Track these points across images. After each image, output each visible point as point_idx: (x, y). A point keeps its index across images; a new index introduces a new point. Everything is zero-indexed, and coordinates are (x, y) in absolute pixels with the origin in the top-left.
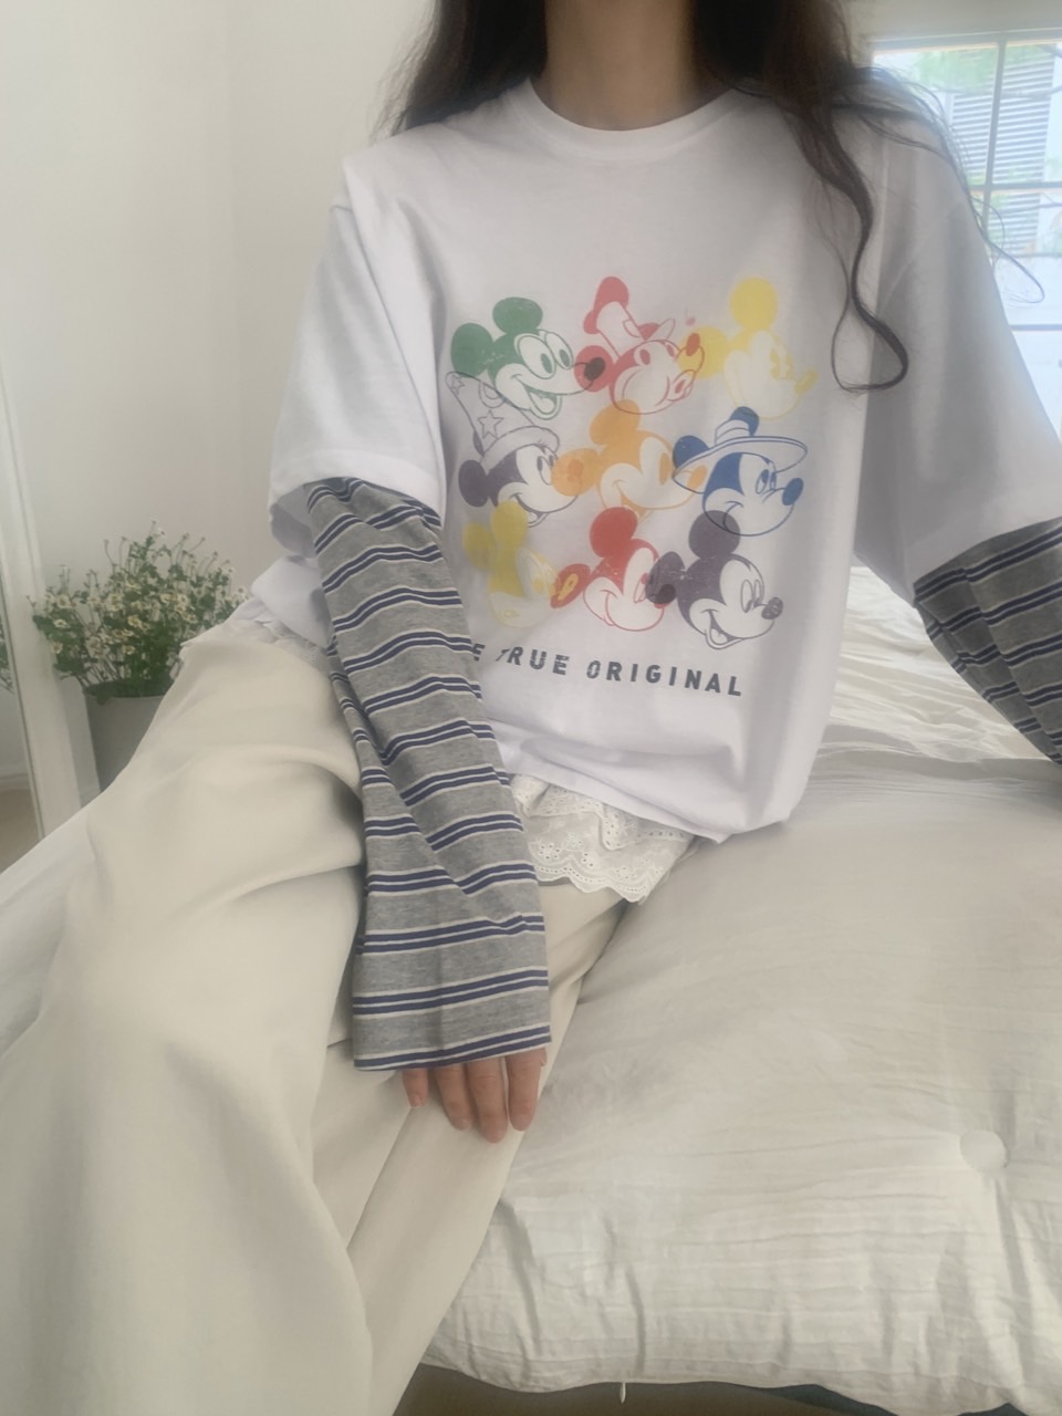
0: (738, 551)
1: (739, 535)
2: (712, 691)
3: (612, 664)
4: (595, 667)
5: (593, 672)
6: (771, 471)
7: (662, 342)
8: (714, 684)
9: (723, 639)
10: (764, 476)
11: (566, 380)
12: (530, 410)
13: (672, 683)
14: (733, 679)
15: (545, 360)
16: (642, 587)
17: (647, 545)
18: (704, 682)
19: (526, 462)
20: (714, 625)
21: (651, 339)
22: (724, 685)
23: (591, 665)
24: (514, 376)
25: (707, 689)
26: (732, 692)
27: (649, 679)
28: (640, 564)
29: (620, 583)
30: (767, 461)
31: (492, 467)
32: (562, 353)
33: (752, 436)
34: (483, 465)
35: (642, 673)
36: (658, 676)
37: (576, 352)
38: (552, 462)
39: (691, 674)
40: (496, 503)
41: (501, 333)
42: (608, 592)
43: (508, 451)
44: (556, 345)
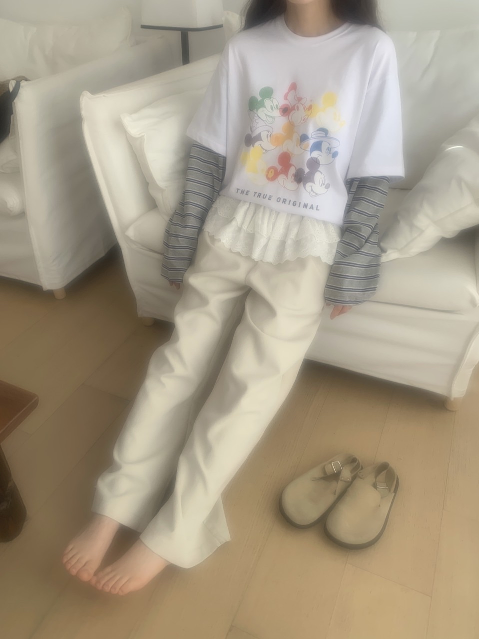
0: (319, 169)
1: (319, 164)
2: (311, 209)
3: (284, 199)
7: (302, 105)
8: (312, 207)
9: (314, 194)
10: (328, 148)
11: (277, 113)
12: (266, 121)
13: (299, 206)
14: (317, 206)
15: (271, 106)
16: (293, 178)
17: (293, 165)
18: (309, 206)
19: (264, 135)
20: (312, 190)
21: (299, 102)
22: (315, 207)
23: (278, 199)
24: (262, 111)
25: (310, 208)
26: (317, 209)
27: (293, 205)
28: (292, 171)
29: (287, 177)
30: (330, 144)
31: (254, 136)
32: (277, 105)
33: (326, 136)
34: (251, 135)
35: (292, 203)
36: (296, 204)
37: (280, 105)
38: (270, 136)
39: (305, 204)
40: (253, 146)
41: (261, 99)
42: (284, 179)
43: (259, 132)
44: (275, 103)
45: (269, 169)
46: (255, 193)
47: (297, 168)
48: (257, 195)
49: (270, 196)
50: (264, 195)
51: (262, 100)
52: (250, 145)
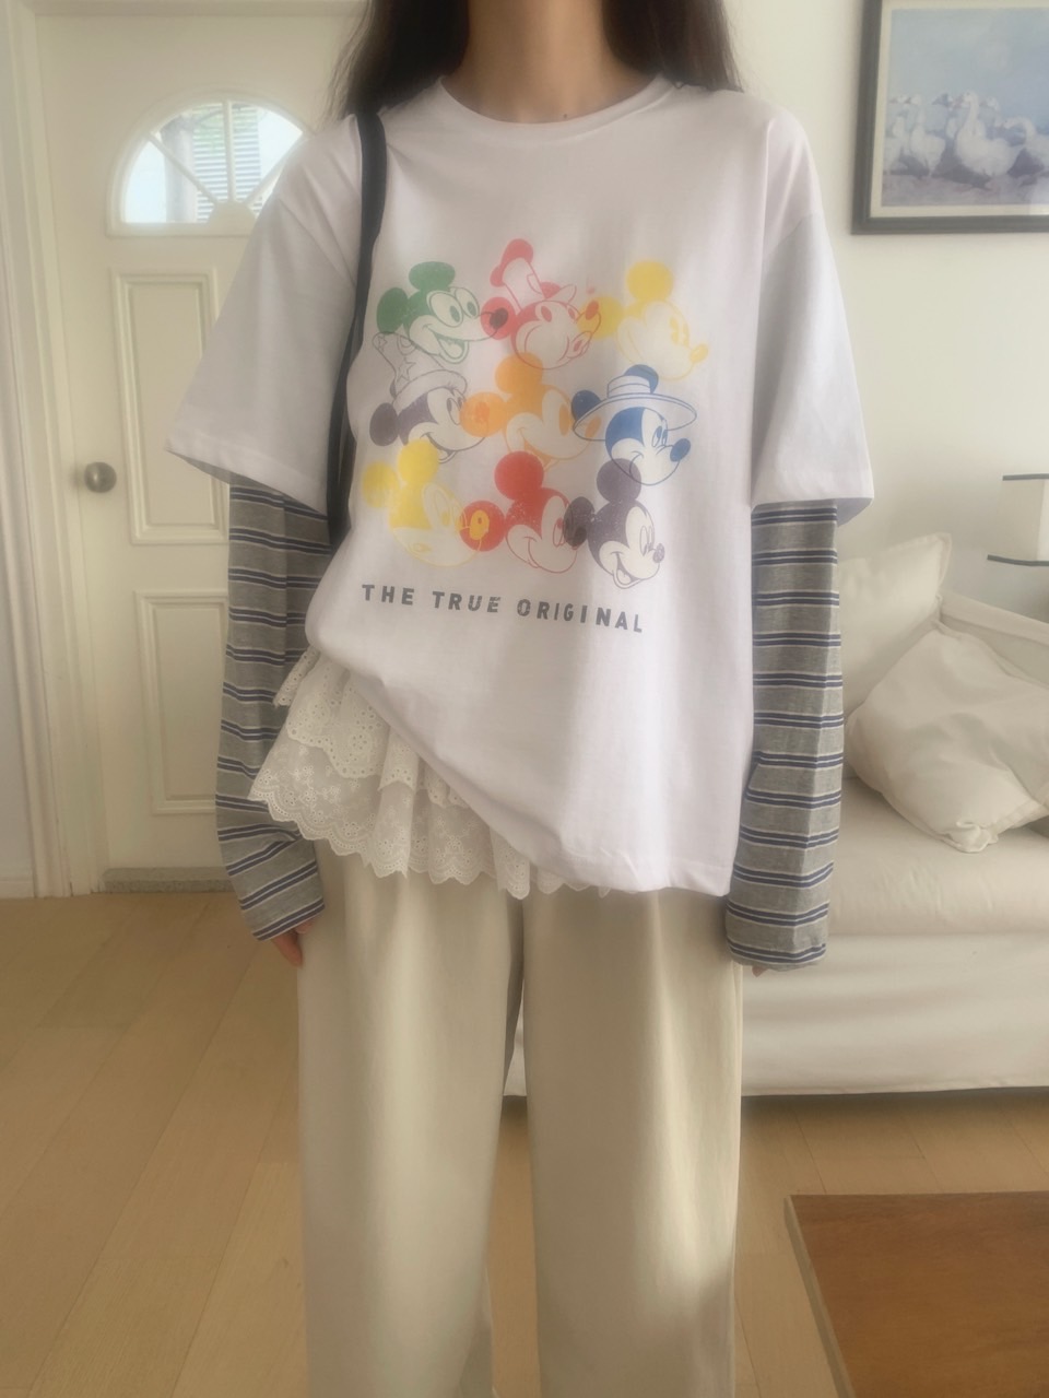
0: (640, 499)
1: (640, 483)
2: (622, 628)
3: (542, 604)
4: (525, 605)
5: (524, 610)
6: (664, 428)
7: (564, 304)
8: (622, 622)
9: (628, 579)
10: (660, 432)
11: (473, 328)
12: (440, 355)
13: (583, 620)
14: (637, 617)
15: (453, 309)
16: (559, 532)
17: (557, 493)
18: (614, 618)
19: (436, 404)
20: (620, 567)
21: (551, 299)
22: (631, 622)
23: (521, 603)
24: (426, 326)
25: (618, 625)
26: (638, 628)
27: (566, 617)
28: (554, 511)
30: (662, 418)
31: (403, 408)
32: (470, 305)
33: (652, 393)
34: (395, 406)
35: (562, 611)
36: (571, 614)
37: (481, 306)
38: (460, 404)
39: (600, 610)
40: (405, 442)
41: (416, 291)
42: (530, 538)
43: (419, 394)
44: (464, 298)
45: (469, 512)
46: (439, 595)
47: (571, 499)
48: (445, 601)
49: (492, 599)
50: (472, 598)
51: (421, 297)
52: (394, 439)
